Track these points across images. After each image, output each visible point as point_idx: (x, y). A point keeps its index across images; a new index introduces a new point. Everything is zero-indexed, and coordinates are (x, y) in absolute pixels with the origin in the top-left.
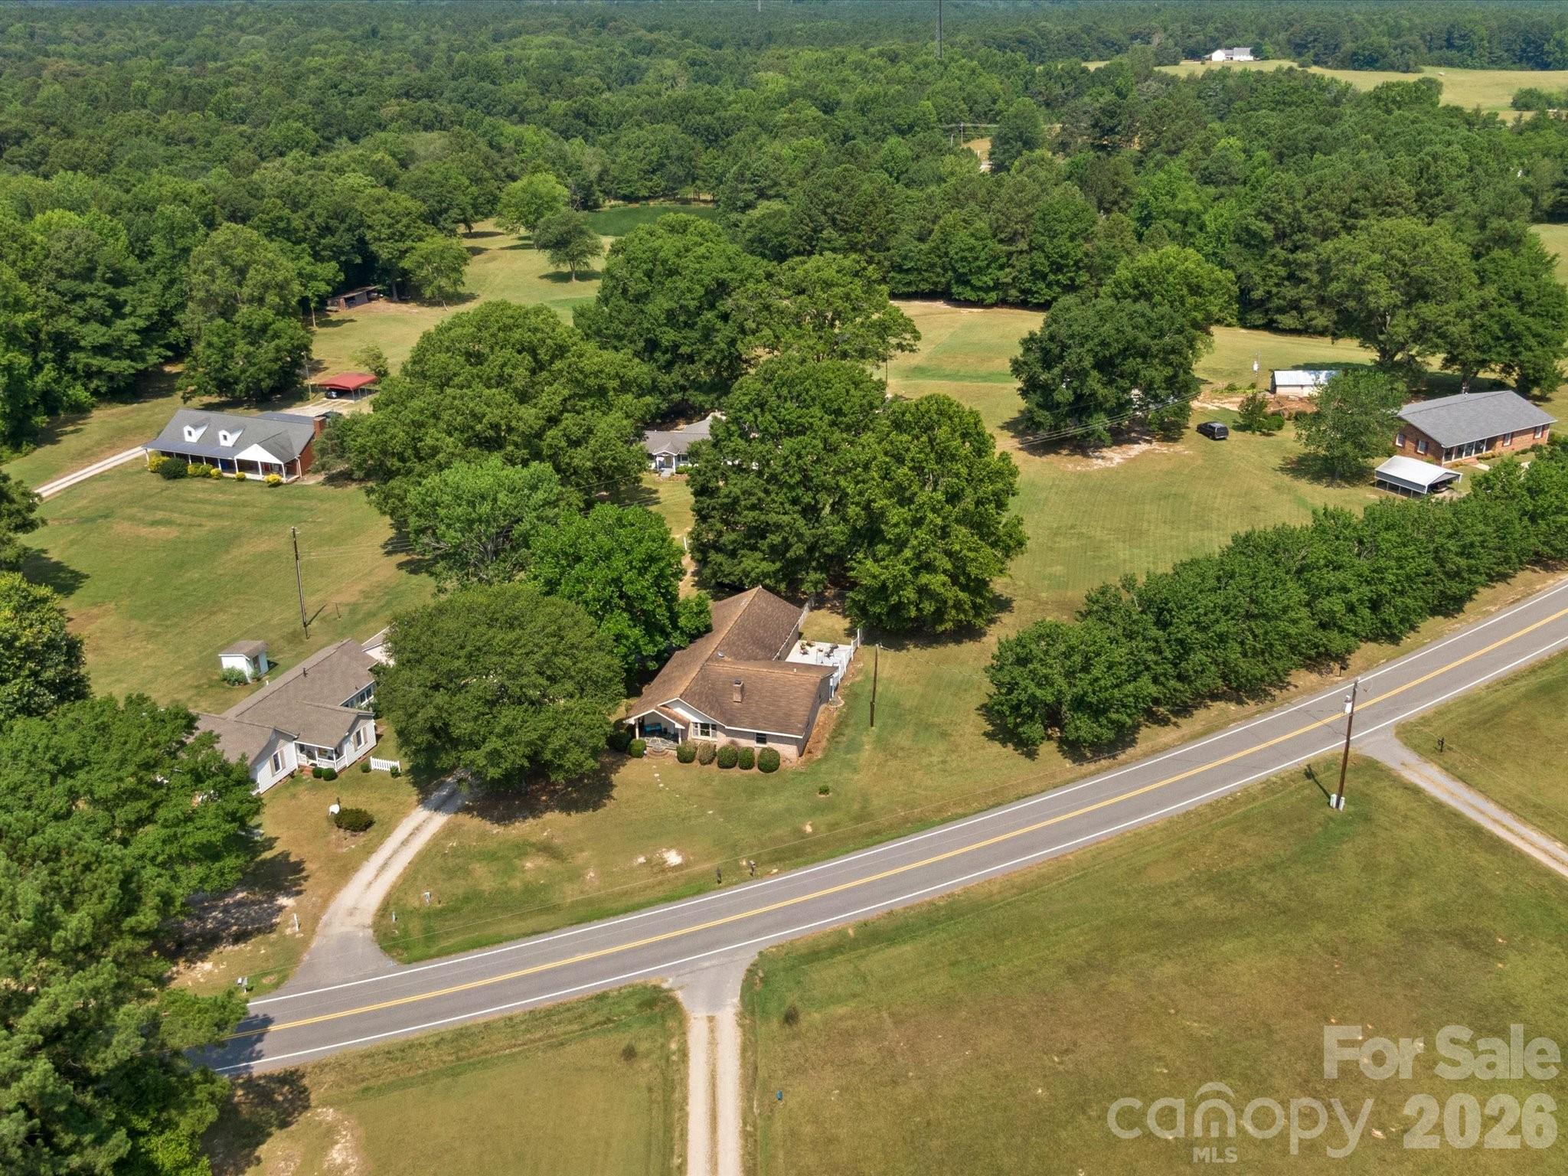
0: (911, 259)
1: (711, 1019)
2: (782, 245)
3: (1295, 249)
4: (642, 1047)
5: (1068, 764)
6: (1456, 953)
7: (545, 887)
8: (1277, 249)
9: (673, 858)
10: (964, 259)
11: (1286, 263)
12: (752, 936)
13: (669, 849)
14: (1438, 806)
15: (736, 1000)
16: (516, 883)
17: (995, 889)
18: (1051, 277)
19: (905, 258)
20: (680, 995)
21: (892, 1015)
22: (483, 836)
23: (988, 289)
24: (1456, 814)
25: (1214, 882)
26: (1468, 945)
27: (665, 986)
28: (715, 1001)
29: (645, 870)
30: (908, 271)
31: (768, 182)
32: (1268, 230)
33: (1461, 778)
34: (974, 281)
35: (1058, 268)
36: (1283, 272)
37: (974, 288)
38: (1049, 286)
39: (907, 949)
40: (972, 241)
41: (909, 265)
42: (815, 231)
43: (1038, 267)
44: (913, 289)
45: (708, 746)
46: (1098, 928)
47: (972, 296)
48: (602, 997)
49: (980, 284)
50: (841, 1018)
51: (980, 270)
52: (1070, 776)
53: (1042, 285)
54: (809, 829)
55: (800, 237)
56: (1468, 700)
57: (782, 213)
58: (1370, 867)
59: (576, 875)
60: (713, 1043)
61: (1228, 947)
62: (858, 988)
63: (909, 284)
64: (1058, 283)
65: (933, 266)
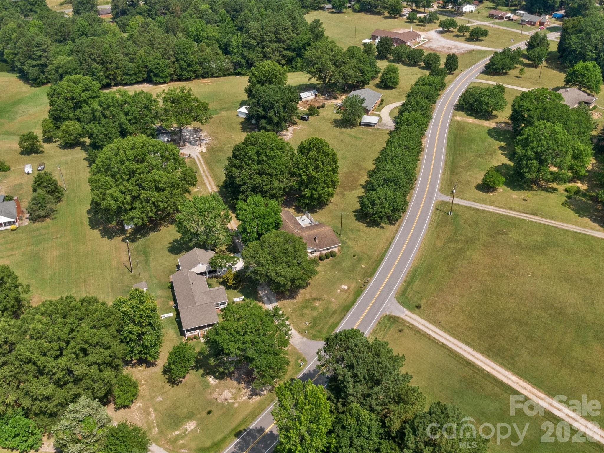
0: (131, 70)
1: (406, 315)
3: (263, 48)
4: (400, 328)
5: (392, 226)
6: (503, 237)
7: (327, 308)
8: (258, 48)
9: (346, 287)
10: (155, 68)
11: (262, 52)
12: (388, 295)
13: (341, 285)
14: (465, 207)
15: (405, 309)
16: (320, 310)
17: (417, 261)
18: (189, 69)
19: (129, 70)
20: (393, 314)
21: (434, 296)
22: (293, 304)
23: (166, 77)
24: (471, 207)
25: (449, 241)
26: (502, 234)
27: (388, 314)
28: (403, 312)
29: (342, 293)
30: (130, 75)
31: (46, 46)
32: (254, 42)
33: (462, 199)
34: (161, 75)
35: (189, 65)
36: (261, 55)
37: (161, 78)
38: (188, 72)
39: (417, 282)
40: (157, 61)
41: (131, 73)
42: (88, 65)
43: (184, 66)
44: (134, 81)
45: (315, 257)
46: (443, 261)
47: (162, 81)
48: (379, 323)
49: (164, 76)
50: (427, 302)
51: (162, 71)
52: (395, 229)
53: (185, 72)
54: (363, 266)
55: (83, 69)
56: (443, 179)
57: (71, 61)
58: (469, 225)
59: (331, 302)
60: (414, 319)
61: (468, 253)
62: (420, 295)
63: (132, 80)
64: (191, 71)
65: (140, 72)
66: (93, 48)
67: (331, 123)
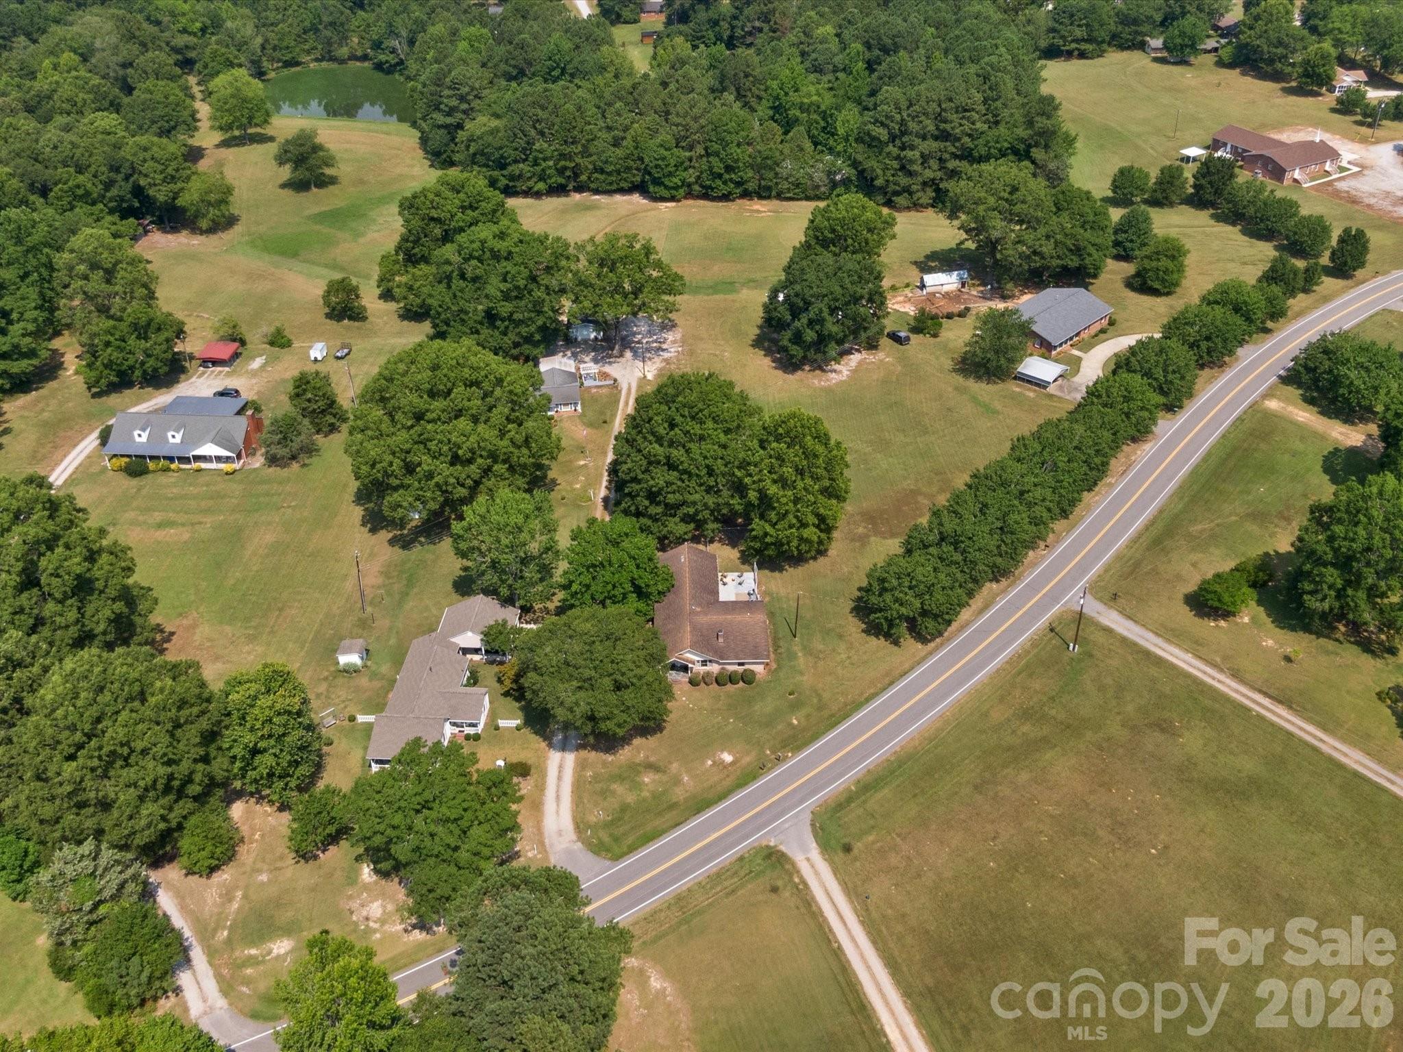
0: (611, 163)
1: (808, 859)
2: (502, 157)
3: (903, 148)
4: (780, 883)
5: (919, 646)
6: (1159, 736)
7: (665, 792)
8: (891, 148)
9: (727, 758)
10: (657, 166)
11: (898, 158)
12: (802, 801)
13: (722, 751)
14: (1124, 640)
15: (814, 845)
16: (645, 794)
17: (917, 743)
18: (727, 176)
19: (606, 162)
20: (783, 848)
21: (899, 835)
22: (605, 764)
23: (676, 188)
24: (1135, 644)
25: (1026, 714)
26: (1163, 730)
27: (772, 844)
28: (805, 849)
29: (715, 769)
30: (610, 174)
31: (467, 89)
32: (883, 134)
33: (1129, 618)
34: (667, 183)
35: (729, 169)
36: (896, 164)
37: (666, 187)
38: (725, 183)
39: (886, 792)
40: (662, 151)
41: (610, 168)
42: (528, 143)
43: (716, 170)
44: (614, 187)
45: (708, 674)
46: (979, 757)
47: (666, 193)
48: (741, 859)
49: (671, 184)
50: (873, 843)
51: (670, 174)
52: (922, 654)
53: (719, 182)
54: (795, 722)
55: (516, 149)
56: (1118, 557)
57: (497, 130)
58: (1102, 688)
59: (677, 781)
60: (817, 873)
61: (1049, 755)
62: (872, 822)
63: (611, 184)
64: (731, 180)
65: (628, 169)
66: (543, 108)
67: (953, 359)
